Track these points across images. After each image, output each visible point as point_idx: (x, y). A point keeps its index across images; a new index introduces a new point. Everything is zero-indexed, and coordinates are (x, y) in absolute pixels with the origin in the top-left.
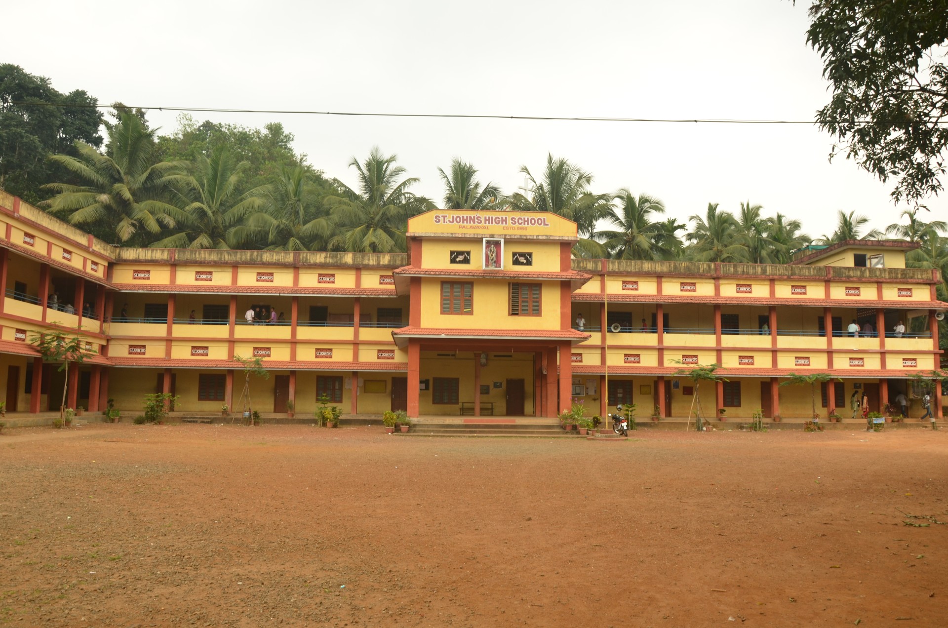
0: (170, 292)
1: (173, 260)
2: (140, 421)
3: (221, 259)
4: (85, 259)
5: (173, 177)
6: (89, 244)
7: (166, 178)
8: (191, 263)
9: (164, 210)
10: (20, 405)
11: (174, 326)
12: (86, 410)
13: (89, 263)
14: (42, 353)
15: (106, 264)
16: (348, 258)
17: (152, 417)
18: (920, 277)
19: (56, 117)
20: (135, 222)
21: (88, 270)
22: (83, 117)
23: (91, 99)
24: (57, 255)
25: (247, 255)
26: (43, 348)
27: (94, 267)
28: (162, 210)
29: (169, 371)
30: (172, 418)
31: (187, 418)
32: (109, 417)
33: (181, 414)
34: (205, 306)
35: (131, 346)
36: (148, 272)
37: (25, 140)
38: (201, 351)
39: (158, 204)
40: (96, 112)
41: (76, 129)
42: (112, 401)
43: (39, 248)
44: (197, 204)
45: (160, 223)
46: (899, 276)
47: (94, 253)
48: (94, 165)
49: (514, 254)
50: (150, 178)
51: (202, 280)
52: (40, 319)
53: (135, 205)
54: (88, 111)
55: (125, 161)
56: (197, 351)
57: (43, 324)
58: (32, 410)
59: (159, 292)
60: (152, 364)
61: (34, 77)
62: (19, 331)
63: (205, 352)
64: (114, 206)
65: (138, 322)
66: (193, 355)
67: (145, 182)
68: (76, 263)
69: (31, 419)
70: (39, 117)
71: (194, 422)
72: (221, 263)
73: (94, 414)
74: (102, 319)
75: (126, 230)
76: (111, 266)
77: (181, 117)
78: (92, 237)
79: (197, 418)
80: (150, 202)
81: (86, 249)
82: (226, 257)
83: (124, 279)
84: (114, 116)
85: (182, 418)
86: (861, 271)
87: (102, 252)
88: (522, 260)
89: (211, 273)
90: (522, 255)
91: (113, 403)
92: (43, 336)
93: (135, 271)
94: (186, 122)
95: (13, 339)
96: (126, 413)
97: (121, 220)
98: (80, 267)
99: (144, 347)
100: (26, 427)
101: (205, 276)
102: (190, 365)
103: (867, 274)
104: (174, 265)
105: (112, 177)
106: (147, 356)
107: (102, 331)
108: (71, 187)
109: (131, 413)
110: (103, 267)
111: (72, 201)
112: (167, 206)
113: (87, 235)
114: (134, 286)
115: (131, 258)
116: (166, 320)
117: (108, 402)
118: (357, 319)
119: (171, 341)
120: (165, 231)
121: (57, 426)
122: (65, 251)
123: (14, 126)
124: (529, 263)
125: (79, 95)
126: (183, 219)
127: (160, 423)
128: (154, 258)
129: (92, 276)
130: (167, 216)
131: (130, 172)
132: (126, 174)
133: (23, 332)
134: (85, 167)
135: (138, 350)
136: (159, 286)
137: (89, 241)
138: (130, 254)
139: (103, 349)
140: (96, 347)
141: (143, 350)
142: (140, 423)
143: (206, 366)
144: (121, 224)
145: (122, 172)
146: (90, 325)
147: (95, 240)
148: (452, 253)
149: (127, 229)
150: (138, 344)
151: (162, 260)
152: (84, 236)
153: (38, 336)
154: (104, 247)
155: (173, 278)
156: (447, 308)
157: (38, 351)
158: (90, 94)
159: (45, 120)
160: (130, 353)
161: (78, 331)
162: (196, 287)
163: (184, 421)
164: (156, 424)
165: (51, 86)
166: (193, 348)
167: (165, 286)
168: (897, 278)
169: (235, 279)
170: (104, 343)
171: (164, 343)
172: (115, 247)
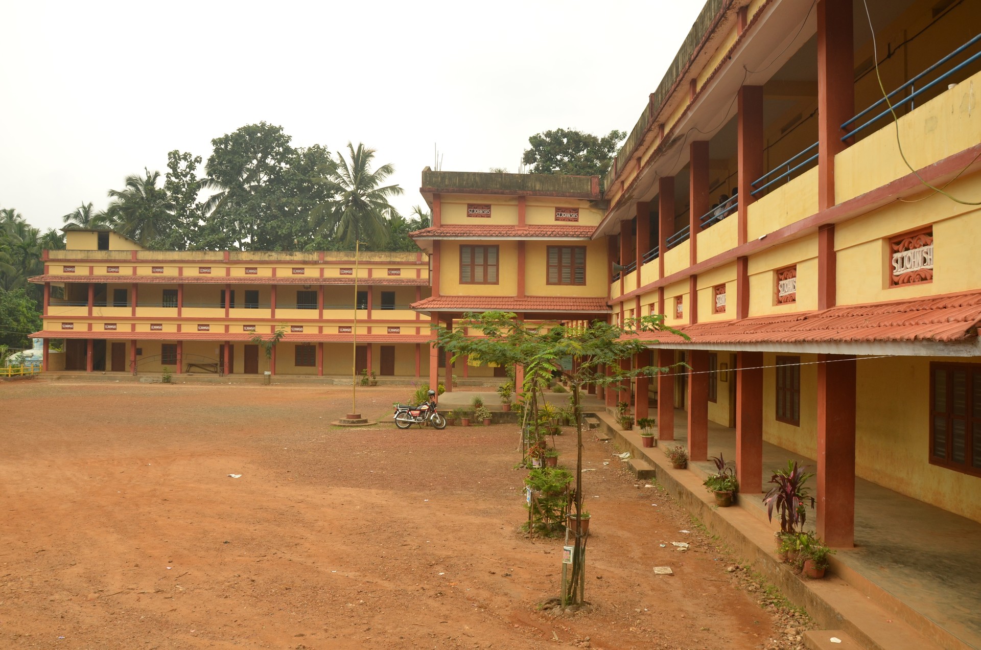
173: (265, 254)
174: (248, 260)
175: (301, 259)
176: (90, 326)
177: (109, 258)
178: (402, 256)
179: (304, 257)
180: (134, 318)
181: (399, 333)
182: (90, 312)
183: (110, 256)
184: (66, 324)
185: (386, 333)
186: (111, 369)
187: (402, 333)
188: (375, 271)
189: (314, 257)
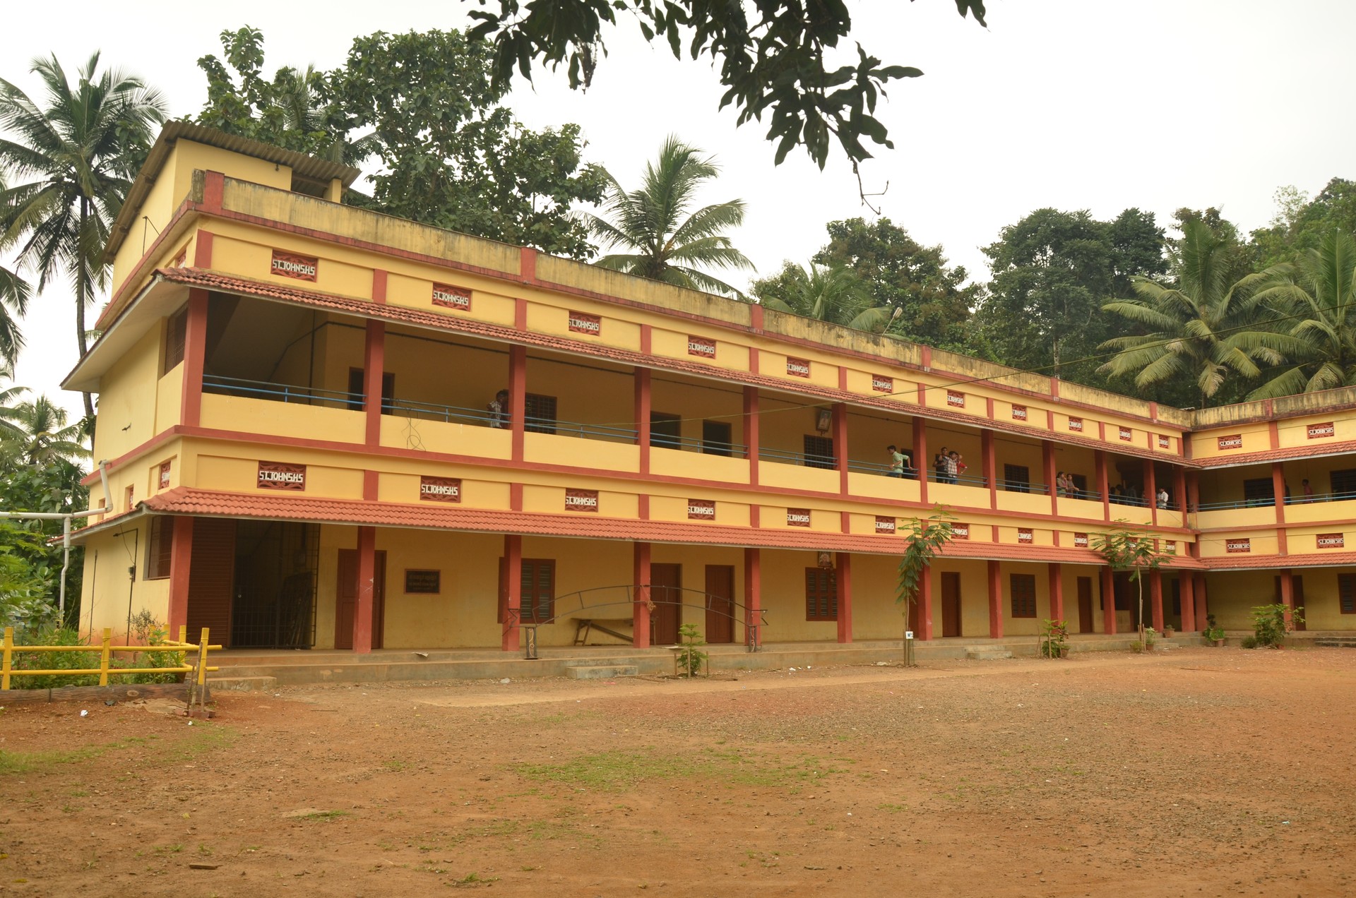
0: (1272, 462)
1: (1270, 415)
2: (1250, 645)
3: (1342, 401)
4: (1150, 435)
5: (1267, 291)
6: (1151, 415)
7: (1258, 296)
8: (1298, 415)
9: (1262, 342)
10: (1098, 624)
11: (1286, 508)
12: (1179, 629)
13: (1156, 439)
14: (1109, 560)
15: (1180, 436)
17: (1267, 638)
19: (1102, 254)
20: (1222, 367)
21: (1156, 448)
22: (1140, 243)
23: (1145, 216)
24: (1113, 437)
26: (1109, 553)
27: (1163, 442)
28: (1259, 343)
29: (1286, 572)
30: (1299, 639)
31: (1322, 639)
32: (1211, 638)
33: (1312, 634)
34: (1333, 473)
35: (1229, 541)
36: (1239, 437)
37: (1071, 295)
38: (1332, 541)
39: (1251, 335)
40: (1156, 230)
41: (1132, 260)
42: (1213, 617)
43: (1090, 432)
44: (1308, 323)
45: (1258, 361)
47: (1160, 425)
48: (1157, 304)
50: (1235, 300)
51: (1319, 436)
52: (1102, 518)
53: (1220, 344)
54: (1144, 233)
55: (1197, 289)
56: (1326, 540)
57: (1106, 524)
58: (1107, 631)
59: (1256, 463)
60: (1261, 565)
61: (1071, 214)
62: (1078, 535)
63: (1339, 541)
64: (1191, 352)
65: (1234, 508)
66: (1320, 547)
67: (1229, 308)
68: (1139, 441)
69: (1105, 642)
70: (1083, 261)
71: (1333, 645)
72: (1345, 408)
73: (1189, 634)
74: (1185, 509)
75: (1210, 381)
76: (1187, 437)
77: (1280, 193)
78: (1154, 404)
79: (1337, 639)
80: (1239, 334)
81: (1148, 422)
83: (1208, 451)
84: (1178, 228)
85: (1314, 639)
87: (1171, 421)
89: (1330, 424)
91: (1214, 620)
92: (1108, 537)
93: (1221, 439)
94: (1289, 199)
95: (1072, 546)
96: (1234, 633)
97: (1204, 368)
98: (1144, 445)
99: (1247, 540)
100: (1099, 651)
101: (1322, 431)
102: (1316, 563)
104: (1273, 422)
105: (1182, 313)
106: (1252, 553)
107: (1186, 526)
108: (1134, 339)
109: (1240, 633)
110: (1176, 440)
111: (1136, 358)
112: (1265, 335)
113: (1147, 404)
114: (1221, 459)
115: (1212, 422)
116: (1274, 501)
117: (1208, 619)
119: (1285, 529)
120: (1267, 371)
121: (1136, 650)
122: (1122, 429)
123: (1057, 281)
125: (1130, 215)
126: (1292, 349)
127: (1278, 647)
128: (1243, 417)
129: (1161, 454)
130: (1267, 350)
131: (1206, 300)
132: (1200, 304)
133: (1084, 535)
134: (1147, 309)
135: (1240, 546)
136: (1255, 455)
137: (1151, 411)
138: (1210, 416)
139: (1192, 548)
141: (1246, 546)
142: (1251, 647)
143: (1342, 562)
144: (1204, 374)
145: (1194, 304)
146: (1169, 518)
147: (1159, 408)
149: (1212, 380)
150: (1237, 539)
151: (1255, 417)
152: (1143, 406)
153: (1101, 539)
154: (1173, 414)
155: (1275, 440)
157: (1104, 558)
158: (1143, 209)
159: (1091, 263)
160: (1229, 551)
161: (1154, 528)
162: (1309, 448)
163: (1318, 644)
164: (1272, 648)
165: (1091, 219)
166: (1319, 536)
167: (1265, 453)
170: (1192, 540)
171: (1275, 533)
172: (1188, 410)
173: (830, 329)
174: (798, 336)
175: (892, 356)
176: (371, 482)
177: (450, 256)
178: (1033, 382)
179: (897, 352)
180: (517, 464)
181: (1030, 541)
182: (373, 430)
183: (451, 249)
184: (277, 467)
185: (1016, 542)
186: (331, 643)
187: (1037, 543)
188: (996, 405)
189: (913, 355)
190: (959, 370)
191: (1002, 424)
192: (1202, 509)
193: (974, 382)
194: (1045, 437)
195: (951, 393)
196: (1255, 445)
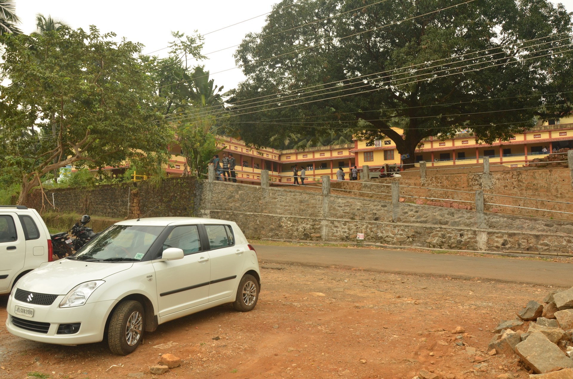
1: (296, 152)
4: (272, 156)
8: (301, 153)
13: (273, 157)
16: (346, 146)
18: (569, 126)
21: (274, 158)
24: (265, 156)
25: (316, 149)
35: (287, 179)
36: (290, 156)
46: (559, 127)
47: (275, 153)
49: (385, 141)
51: (305, 157)
62: (258, 176)
65: (288, 172)
74: (279, 172)
76: (280, 156)
81: (272, 153)
82: (311, 150)
83: (284, 159)
86: (540, 128)
87: (277, 152)
88: (388, 143)
89: (307, 155)
90: (388, 141)
93: (287, 157)
98: (271, 158)
103: (543, 128)
104: (297, 154)
107: (279, 175)
110: (278, 157)
114: (286, 161)
118: (350, 165)
122: (267, 154)
124: (390, 144)
128: (291, 152)
129: (274, 160)
136: (293, 161)
137: (273, 150)
138: (284, 152)
139: (280, 181)
140: (278, 180)
144: (286, 140)
146: (276, 173)
147: (274, 150)
148: (366, 143)
149: (287, 142)
150: (289, 178)
151: (293, 152)
152: (271, 149)
155: (297, 158)
156: (366, 160)
160: (287, 181)
161: (272, 175)
162: (303, 160)
167: (295, 160)
168: (557, 128)
169: (314, 156)
170: (280, 178)
172: (281, 150)
178: (250, 144)
187: (250, 178)
188: (243, 149)
189: (229, 139)
190: (237, 142)
191: (244, 153)
192: (282, 172)
193: (240, 145)
194: (252, 156)
195: (235, 147)
196: (293, 159)
